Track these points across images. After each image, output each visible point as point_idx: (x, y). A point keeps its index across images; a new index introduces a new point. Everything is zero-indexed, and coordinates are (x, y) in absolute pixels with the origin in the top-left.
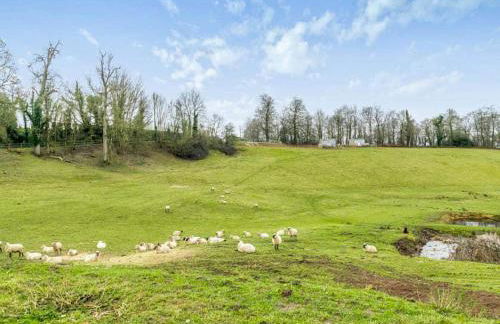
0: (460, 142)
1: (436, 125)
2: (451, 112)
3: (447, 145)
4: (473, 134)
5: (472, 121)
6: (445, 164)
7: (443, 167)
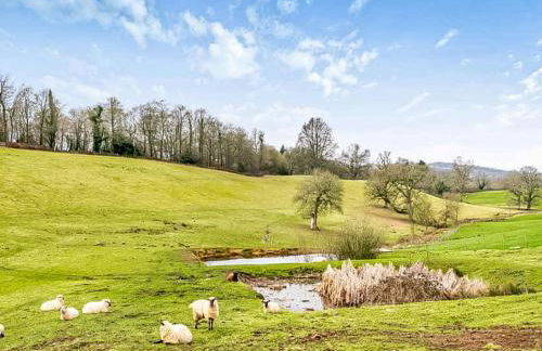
0: (124, 149)
1: (93, 119)
2: (113, 102)
3: (106, 152)
4: (140, 138)
5: (138, 118)
6: (118, 179)
7: (115, 184)
